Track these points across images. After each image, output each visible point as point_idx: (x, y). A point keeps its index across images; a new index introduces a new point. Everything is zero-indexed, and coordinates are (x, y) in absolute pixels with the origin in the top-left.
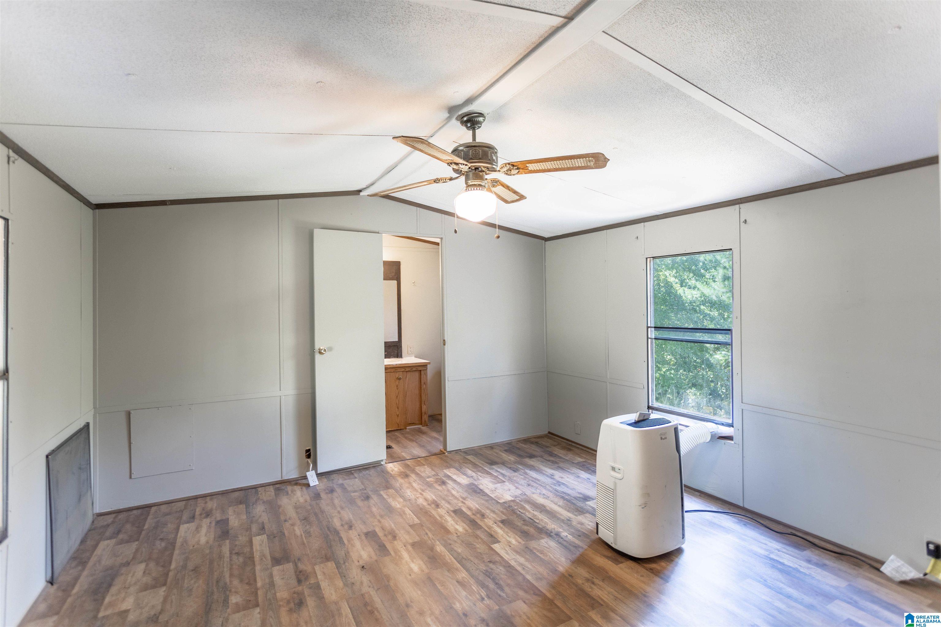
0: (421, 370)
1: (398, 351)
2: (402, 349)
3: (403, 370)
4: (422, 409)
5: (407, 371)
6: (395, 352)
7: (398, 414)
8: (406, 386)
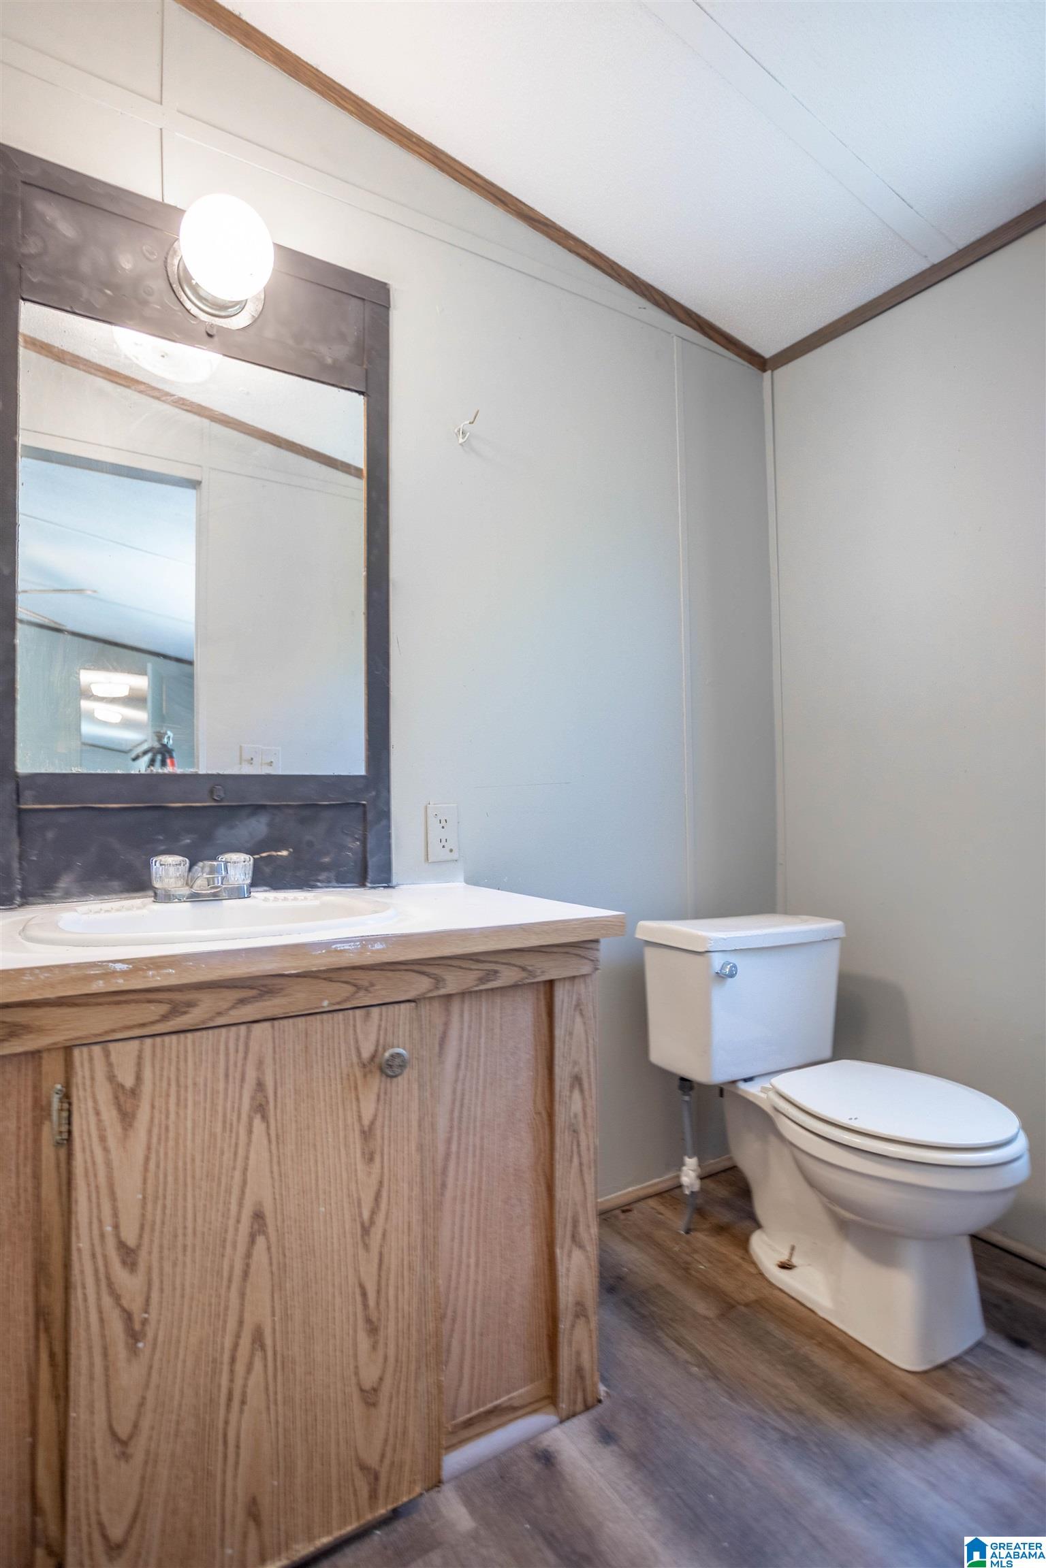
0: (551, 983)
1: (364, 842)
2: (389, 827)
3: (421, 985)
4: (562, 1283)
5: (449, 997)
6: (343, 847)
7: (369, 1377)
8: (442, 1123)
